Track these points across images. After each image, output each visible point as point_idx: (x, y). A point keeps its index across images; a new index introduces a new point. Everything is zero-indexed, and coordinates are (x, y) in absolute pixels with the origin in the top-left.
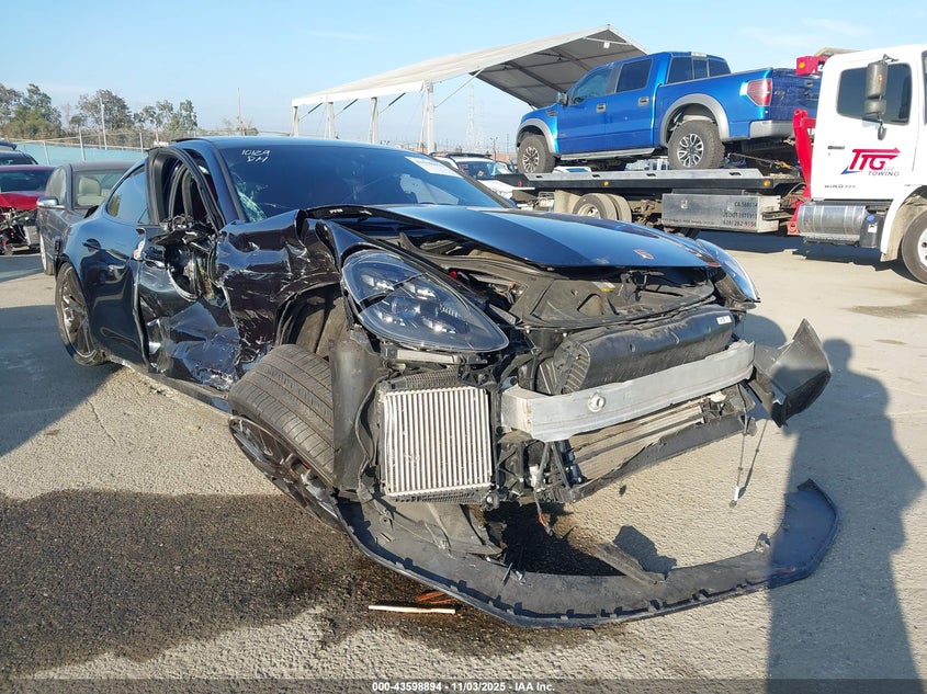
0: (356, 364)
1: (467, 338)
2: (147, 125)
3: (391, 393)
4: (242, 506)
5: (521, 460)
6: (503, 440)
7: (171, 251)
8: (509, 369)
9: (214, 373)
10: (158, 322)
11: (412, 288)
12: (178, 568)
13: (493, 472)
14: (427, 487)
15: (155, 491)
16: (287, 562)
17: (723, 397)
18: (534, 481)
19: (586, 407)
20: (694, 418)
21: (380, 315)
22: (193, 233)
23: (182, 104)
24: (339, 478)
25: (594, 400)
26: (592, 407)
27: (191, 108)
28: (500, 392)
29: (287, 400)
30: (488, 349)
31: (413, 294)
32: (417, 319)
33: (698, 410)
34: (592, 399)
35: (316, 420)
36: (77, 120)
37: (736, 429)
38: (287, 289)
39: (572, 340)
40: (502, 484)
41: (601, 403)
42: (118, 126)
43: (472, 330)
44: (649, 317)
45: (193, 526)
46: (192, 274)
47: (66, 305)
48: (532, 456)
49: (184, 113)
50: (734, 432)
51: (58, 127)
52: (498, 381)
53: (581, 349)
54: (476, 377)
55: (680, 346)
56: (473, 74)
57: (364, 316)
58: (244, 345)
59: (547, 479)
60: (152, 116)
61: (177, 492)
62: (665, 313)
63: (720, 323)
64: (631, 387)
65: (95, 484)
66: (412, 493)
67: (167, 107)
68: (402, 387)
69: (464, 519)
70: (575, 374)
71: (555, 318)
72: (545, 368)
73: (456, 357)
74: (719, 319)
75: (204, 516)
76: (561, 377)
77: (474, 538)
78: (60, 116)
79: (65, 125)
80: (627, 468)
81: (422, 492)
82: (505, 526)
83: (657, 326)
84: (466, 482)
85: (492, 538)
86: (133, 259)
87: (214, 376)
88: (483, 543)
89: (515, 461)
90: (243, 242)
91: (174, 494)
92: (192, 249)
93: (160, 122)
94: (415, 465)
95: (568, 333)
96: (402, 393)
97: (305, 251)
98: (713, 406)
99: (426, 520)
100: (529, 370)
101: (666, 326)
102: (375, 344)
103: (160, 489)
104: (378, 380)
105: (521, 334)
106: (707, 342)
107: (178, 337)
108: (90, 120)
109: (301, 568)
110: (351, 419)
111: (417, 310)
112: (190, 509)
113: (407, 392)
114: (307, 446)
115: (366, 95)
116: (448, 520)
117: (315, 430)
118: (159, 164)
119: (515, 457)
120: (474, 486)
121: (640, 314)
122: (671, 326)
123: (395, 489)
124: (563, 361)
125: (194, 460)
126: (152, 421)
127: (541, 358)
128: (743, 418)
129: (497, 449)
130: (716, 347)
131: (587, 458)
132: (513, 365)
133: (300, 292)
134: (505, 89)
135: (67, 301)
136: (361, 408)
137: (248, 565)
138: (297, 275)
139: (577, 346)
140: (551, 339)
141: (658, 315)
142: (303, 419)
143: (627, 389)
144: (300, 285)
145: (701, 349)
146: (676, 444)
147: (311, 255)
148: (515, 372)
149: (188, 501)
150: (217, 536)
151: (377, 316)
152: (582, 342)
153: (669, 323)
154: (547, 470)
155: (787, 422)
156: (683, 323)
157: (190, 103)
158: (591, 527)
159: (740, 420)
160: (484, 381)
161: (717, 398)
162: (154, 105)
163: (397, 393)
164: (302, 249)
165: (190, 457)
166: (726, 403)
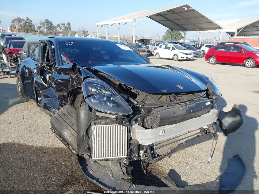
0: (85, 115)
1: (119, 109)
2: (58, 29)
3: (95, 126)
4: (57, 151)
5: (137, 149)
6: (131, 142)
7: (42, 72)
8: (134, 119)
9: (54, 109)
10: (40, 92)
11: (104, 91)
12: (32, 173)
13: (128, 152)
14: (105, 157)
15: (33, 145)
16: (66, 173)
17: (207, 127)
18: (141, 155)
19: (158, 133)
20: (197, 133)
21: (92, 100)
22: (48, 67)
23: (67, 24)
24: (79, 150)
25: (161, 131)
26: (160, 134)
27: (70, 25)
28: (131, 126)
29: (65, 124)
30: (126, 114)
31: (104, 94)
32: (105, 102)
33: (199, 131)
34: (160, 131)
35: (73, 132)
36: (39, 27)
37: (211, 138)
38: (70, 87)
39: (155, 111)
40: (130, 156)
41: (163, 132)
42: (50, 30)
43: (121, 107)
44: (182, 102)
45: (41, 158)
46: (48, 79)
47: (19, 84)
48: (141, 147)
49: (68, 26)
50: (210, 139)
51: (34, 30)
52: (130, 123)
53: (157, 114)
54: (122, 122)
55: (192, 113)
56: (147, 17)
57: (87, 101)
58: (60, 102)
59: (146, 155)
60: (59, 27)
61: (40, 145)
62: (188, 101)
63: (206, 104)
64: (174, 127)
65: (17, 141)
66: (100, 158)
67: (63, 24)
68: (98, 124)
69: (119, 165)
70: (156, 122)
71: (150, 102)
72: (146, 119)
73: (115, 116)
74: (206, 103)
75: (45, 154)
76: (151, 122)
77: (121, 172)
78: (35, 26)
79: (36, 29)
80: (173, 151)
81: (104, 158)
82: (132, 168)
83: (185, 106)
84: (118, 155)
85: (127, 173)
86: (34, 73)
87: (54, 110)
88: (124, 174)
89: (135, 149)
90: (59, 71)
91: (38, 146)
92: (48, 71)
93: (61, 29)
94: (102, 149)
95: (154, 108)
96: (98, 126)
97: (75, 76)
98: (205, 130)
99: (106, 165)
100: (141, 119)
101: (188, 106)
102: (90, 109)
103: (35, 144)
104: (92, 120)
105: (138, 108)
106: (202, 111)
107: (46, 96)
108: (43, 28)
109: (69, 175)
110: (83, 132)
111: (105, 99)
112: (41, 151)
113: (100, 126)
114: (70, 139)
115: (117, 22)
116: (113, 166)
117: (72, 135)
118: (42, 45)
119: (135, 147)
120: (121, 157)
121: (180, 102)
122: (189, 106)
123: (95, 157)
124: (152, 117)
125: (47, 134)
126: (39, 120)
127: (145, 115)
128: (213, 134)
129: (129, 145)
130: (205, 112)
131: (159, 148)
132: (135, 118)
133: (74, 88)
134: (156, 21)
135: (20, 83)
136: (86, 129)
137: (54, 173)
138: (73, 83)
139: (156, 113)
140: (148, 110)
141: (186, 102)
142: (69, 131)
143: (173, 127)
144: (74, 86)
145: (200, 113)
146: (191, 142)
147: (77, 77)
148: (137, 119)
149: (42, 149)
150: (47, 162)
151: (91, 101)
152: (158, 112)
153: (189, 105)
154: (145, 152)
155: (229, 135)
156: (194, 105)
157: (69, 23)
158: (163, 166)
159: (212, 135)
160: (125, 123)
161: (205, 127)
162: (60, 24)
163: (96, 126)
164: (74, 75)
165: (46, 133)
166: (208, 129)
